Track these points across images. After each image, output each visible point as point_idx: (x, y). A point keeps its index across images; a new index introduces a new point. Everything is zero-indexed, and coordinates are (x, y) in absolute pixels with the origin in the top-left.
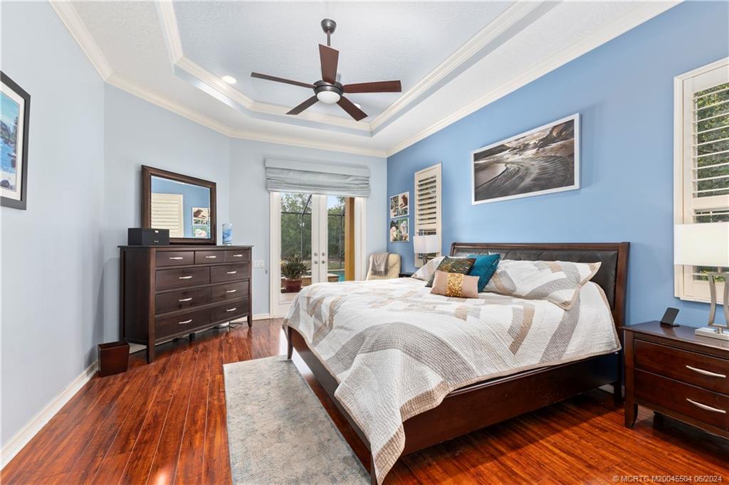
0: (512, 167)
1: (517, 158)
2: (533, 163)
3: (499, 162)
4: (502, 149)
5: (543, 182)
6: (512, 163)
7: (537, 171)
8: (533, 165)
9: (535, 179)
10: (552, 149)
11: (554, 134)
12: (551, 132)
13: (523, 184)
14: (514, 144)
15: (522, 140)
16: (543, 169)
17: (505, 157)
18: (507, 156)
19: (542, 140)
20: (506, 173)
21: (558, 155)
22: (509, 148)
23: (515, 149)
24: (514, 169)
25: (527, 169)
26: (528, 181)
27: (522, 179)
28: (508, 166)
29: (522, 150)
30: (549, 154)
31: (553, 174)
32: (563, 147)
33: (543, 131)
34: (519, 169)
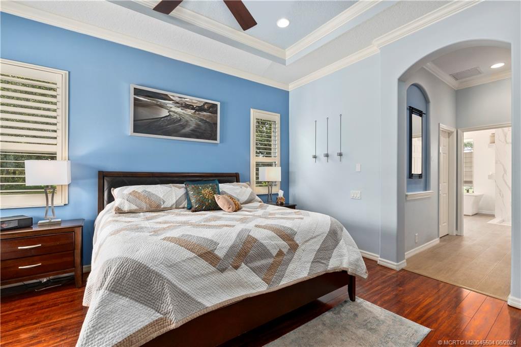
0: (175, 116)
1: (179, 110)
2: (192, 119)
3: (161, 106)
4: (166, 97)
5: (198, 134)
6: (174, 112)
7: (194, 125)
8: (191, 120)
9: (193, 130)
10: (204, 115)
11: (206, 107)
12: (204, 105)
13: (183, 131)
14: (177, 99)
15: (183, 99)
16: (198, 125)
17: (168, 105)
18: (171, 106)
19: (198, 107)
20: (169, 118)
21: (208, 120)
22: (173, 100)
23: (177, 103)
24: (176, 118)
25: (187, 121)
26: (187, 130)
27: (183, 127)
28: (172, 113)
29: (183, 107)
30: (202, 118)
31: (205, 130)
32: (210, 117)
33: (199, 101)
34: (181, 119)
